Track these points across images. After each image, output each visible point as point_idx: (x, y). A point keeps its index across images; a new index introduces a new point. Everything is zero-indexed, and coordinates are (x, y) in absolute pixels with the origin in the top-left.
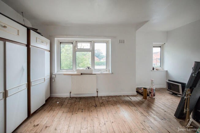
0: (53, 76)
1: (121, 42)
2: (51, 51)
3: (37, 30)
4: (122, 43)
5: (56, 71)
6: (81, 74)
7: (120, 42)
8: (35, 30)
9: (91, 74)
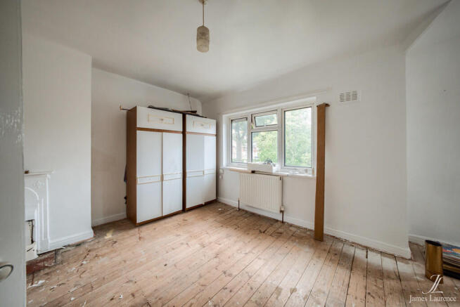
0: (221, 171)
1: (345, 98)
2: (218, 135)
3: (195, 112)
4: (348, 99)
5: (224, 163)
6: (253, 172)
7: (342, 100)
8: (194, 113)
9: (271, 174)
